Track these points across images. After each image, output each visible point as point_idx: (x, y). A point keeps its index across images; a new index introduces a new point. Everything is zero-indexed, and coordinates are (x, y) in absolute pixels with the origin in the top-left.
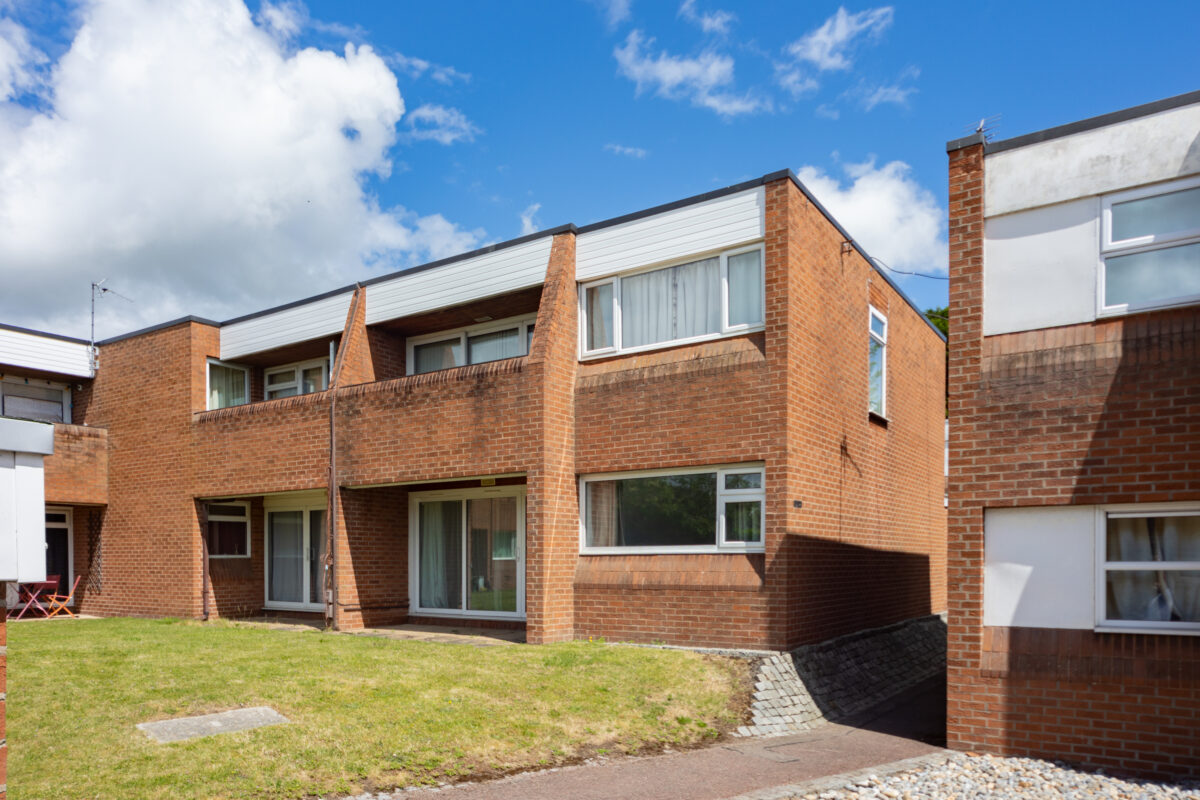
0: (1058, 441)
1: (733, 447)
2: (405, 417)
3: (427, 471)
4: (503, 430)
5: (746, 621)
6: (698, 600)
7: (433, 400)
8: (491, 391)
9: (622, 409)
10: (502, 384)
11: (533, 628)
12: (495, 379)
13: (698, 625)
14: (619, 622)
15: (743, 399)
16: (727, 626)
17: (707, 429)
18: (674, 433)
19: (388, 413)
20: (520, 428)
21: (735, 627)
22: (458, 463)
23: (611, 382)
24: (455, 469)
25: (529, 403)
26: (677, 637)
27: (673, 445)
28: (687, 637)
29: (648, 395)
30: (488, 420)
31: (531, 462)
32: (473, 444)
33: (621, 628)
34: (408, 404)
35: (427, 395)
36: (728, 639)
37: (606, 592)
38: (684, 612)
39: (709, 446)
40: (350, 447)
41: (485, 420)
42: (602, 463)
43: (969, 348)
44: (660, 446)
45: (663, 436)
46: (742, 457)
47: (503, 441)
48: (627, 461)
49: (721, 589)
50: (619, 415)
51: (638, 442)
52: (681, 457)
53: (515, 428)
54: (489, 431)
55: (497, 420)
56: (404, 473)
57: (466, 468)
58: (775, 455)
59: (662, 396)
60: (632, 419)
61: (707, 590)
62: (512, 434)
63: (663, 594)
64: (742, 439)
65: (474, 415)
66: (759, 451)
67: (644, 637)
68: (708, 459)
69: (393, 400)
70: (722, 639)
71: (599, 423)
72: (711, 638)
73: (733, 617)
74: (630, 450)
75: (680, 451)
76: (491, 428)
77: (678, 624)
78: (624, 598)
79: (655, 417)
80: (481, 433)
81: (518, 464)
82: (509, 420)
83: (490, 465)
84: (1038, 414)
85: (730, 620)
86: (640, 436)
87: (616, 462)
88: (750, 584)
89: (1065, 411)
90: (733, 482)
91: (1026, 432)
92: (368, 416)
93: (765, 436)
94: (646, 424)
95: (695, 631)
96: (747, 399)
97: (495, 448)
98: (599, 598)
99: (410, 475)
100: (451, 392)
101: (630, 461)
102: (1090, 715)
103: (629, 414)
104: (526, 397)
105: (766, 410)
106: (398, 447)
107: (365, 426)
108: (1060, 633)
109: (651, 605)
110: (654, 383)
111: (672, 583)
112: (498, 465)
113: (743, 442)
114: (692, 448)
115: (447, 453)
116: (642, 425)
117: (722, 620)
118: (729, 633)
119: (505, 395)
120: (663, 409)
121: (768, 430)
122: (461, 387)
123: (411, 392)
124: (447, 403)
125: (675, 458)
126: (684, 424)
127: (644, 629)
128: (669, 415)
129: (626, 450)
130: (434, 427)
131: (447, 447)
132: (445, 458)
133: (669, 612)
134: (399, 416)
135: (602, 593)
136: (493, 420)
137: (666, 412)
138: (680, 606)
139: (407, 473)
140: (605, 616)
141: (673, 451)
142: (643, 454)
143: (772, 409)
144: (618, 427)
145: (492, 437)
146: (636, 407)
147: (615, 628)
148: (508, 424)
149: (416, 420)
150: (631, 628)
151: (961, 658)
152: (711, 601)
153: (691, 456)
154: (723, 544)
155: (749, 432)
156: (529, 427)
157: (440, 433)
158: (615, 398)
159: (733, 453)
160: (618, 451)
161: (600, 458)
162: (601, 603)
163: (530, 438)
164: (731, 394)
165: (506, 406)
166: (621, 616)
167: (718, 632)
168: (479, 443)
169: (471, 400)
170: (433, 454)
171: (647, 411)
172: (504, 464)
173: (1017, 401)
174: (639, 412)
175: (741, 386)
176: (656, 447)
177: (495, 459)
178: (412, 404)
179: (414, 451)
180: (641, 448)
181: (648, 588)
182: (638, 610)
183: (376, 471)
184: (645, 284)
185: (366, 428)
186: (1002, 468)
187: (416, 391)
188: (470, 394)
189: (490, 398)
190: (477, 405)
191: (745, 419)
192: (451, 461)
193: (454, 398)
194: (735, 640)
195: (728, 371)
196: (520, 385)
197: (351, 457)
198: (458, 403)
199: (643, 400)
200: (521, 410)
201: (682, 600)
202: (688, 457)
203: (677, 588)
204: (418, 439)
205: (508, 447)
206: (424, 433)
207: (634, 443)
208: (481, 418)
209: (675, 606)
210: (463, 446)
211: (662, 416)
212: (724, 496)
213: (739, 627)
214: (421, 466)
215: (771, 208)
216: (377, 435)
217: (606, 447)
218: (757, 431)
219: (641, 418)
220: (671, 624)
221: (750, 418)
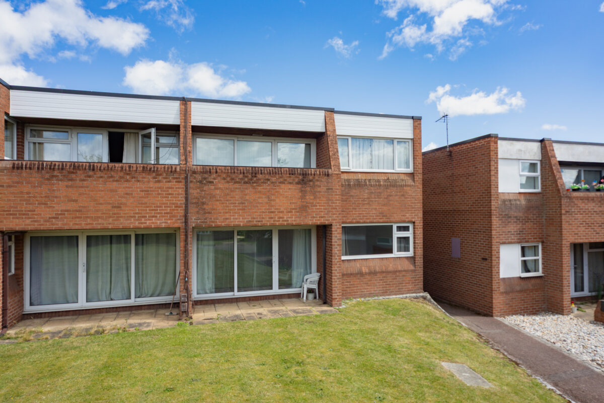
0: (515, 225)
1: (403, 216)
2: (251, 189)
3: (268, 221)
4: (318, 203)
5: (409, 283)
6: (391, 277)
7: (272, 183)
8: (311, 183)
9: (357, 196)
10: (317, 181)
11: (336, 298)
12: (314, 178)
13: (391, 287)
14: (356, 289)
15: (407, 198)
16: (402, 286)
17: (394, 208)
18: (380, 208)
19: (237, 186)
20: (329, 203)
21: (405, 286)
22: (290, 218)
23: (352, 183)
24: (288, 221)
25: (333, 192)
26: (382, 293)
27: (380, 213)
28: (387, 292)
29: (369, 191)
30: (309, 198)
31: (334, 220)
32: (300, 208)
33: (357, 292)
34: (253, 183)
35: (268, 180)
36: (403, 291)
37: (350, 277)
38: (385, 282)
39: (394, 215)
40: (203, 203)
41: (307, 197)
42: (348, 219)
43: (496, 196)
44: (374, 214)
45: (376, 209)
46: (407, 220)
47: (318, 209)
48: (359, 219)
49: (400, 271)
50: (356, 198)
51: (364, 211)
52: (383, 219)
53: (325, 203)
54: (310, 203)
55: (315, 198)
56: (250, 221)
57: (295, 221)
58: (418, 220)
59: (375, 192)
60: (362, 201)
61: (395, 272)
62: (323, 206)
63: (377, 275)
64: (406, 213)
65: (300, 194)
66: (413, 218)
67: (368, 295)
68: (394, 220)
69: (241, 179)
70: (401, 291)
71: (346, 201)
72: (396, 292)
73: (404, 282)
74: (361, 214)
75: (383, 216)
76: (311, 201)
77: (383, 287)
78: (358, 279)
79: (372, 201)
80: (305, 204)
81: (327, 220)
82: (322, 199)
83: (311, 220)
84: (511, 217)
85: (403, 283)
86: (365, 208)
87: (354, 219)
88: (410, 269)
89: (516, 217)
90: (400, 229)
91: (509, 222)
92: (220, 186)
93: (415, 213)
94: (368, 204)
95: (390, 289)
96: (408, 198)
97: (313, 212)
98: (346, 280)
99: (255, 223)
100: (285, 180)
101: (361, 219)
102: (523, 300)
103: (360, 198)
104: (332, 189)
105: (415, 203)
106: (245, 206)
107: (218, 192)
108: (513, 278)
109: (371, 281)
110: (371, 186)
111: (380, 271)
112: (316, 220)
113: (407, 215)
114: (388, 215)
115: (282, 212)
116: (366, 204)
117: (401, 284)
118: (403, 289)
119: (320, 186)
120: (375, 198)
121: (416, 210)
122: (292, 178)
123: (256, 177)
124: (283, 186)
125: (381, 219)
126: (384, 205)
127: (368, 291)
128: (378, 201)
129: (359, 214)
130: (273, 197)
131: (282, 209)
132: (281, 215)
133: (379, 283)
134: (247, 189)
135: (348, 277)
136: (312, 197)
137: (377, 199)
138: (384, 280)
139: (253, 221)
140: (350, 287)
141: (380, 216)
142: (367, 216)
143: (417, 203)
144: (355, 204)
145: (311, 206)
146: (363, 196)
147: (355, 292)
148: (321, 200)
149: (260, 192)
150: (362, 292)
151: (496, 289)
152: (396, 276)
153: (388, 219)
154: (396, 254)
155: (409, 211)
156: (333, 203)
157: (277, 200)
158: (354, 191)
159: (404, 218)
160: (355, 214)
161: (346, 217)
162: (348, 282)
163: (334, 209)
164: (403, 195)
165: (320, 192)
166: (358, 287)
167: (399, 289)
168: (304, 209)
169: (300, 186)
170: (272, 212)
171: (368, 198)
172: (319, 220)
173: (506, 213)
174: (365, 198)
175: (406, 193)
176: (372, 214)
177: (314, 217)
178: (256, 183)
179: (258, 209)
180: (366, 214)
181: (370, 273)
182: (365, 284)
183: (227, 219)
184: (358, 143)
185: (218, 193)
186: (504, 232)
187: (260, 176)
188: (298, 183)
189: (311, 187)
190: (302, 189)
191: (408, 206)
192: (285, 217)
193: (287, 184)
194: (405, 291)
195: (401, 186)
196: (328, 183)
197: (204, 209)
198: (290, 186)
199: (366, 193)
200: (329, 195)
201: (384, 277)
202: (386, 219)
203: (382, 272)
204: (261, 203)
205: (322, 212)
206: (266, 200)
207: (363, 211)
208: (305, 196)
209: (381, 280)
210: (294, 209)
211: (375, 201)
212: (396, 234)
213: (406, 286)
214: (263, 218)
215: (416, 129)
216: (228, 198)
217: (349, 212)
218: (412, 211)
219: (366, 201)
220: (380, 288)
221: (410, 206)
